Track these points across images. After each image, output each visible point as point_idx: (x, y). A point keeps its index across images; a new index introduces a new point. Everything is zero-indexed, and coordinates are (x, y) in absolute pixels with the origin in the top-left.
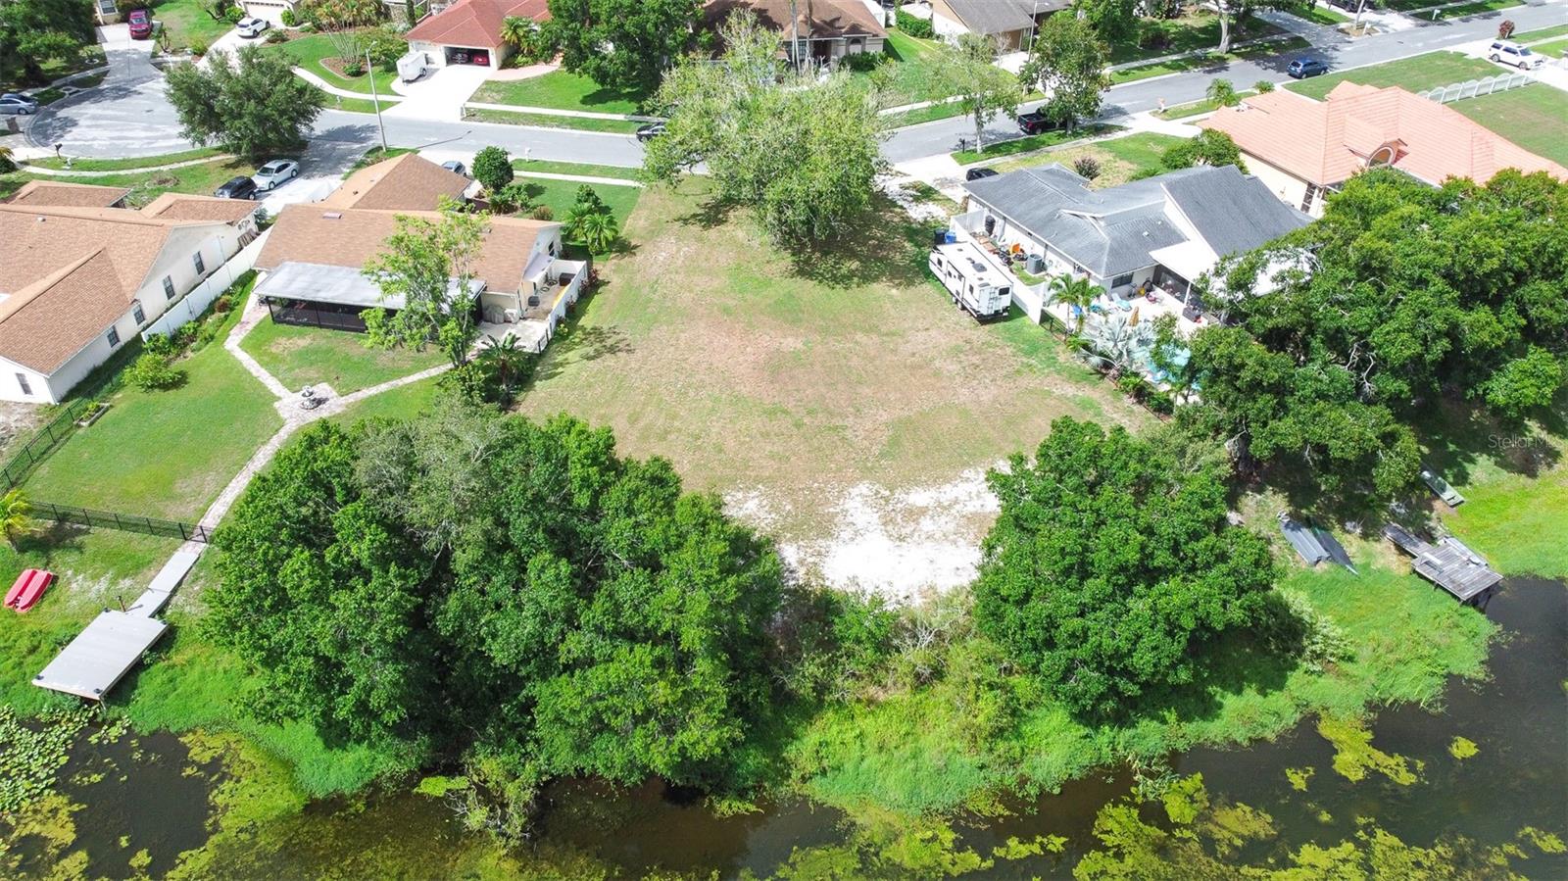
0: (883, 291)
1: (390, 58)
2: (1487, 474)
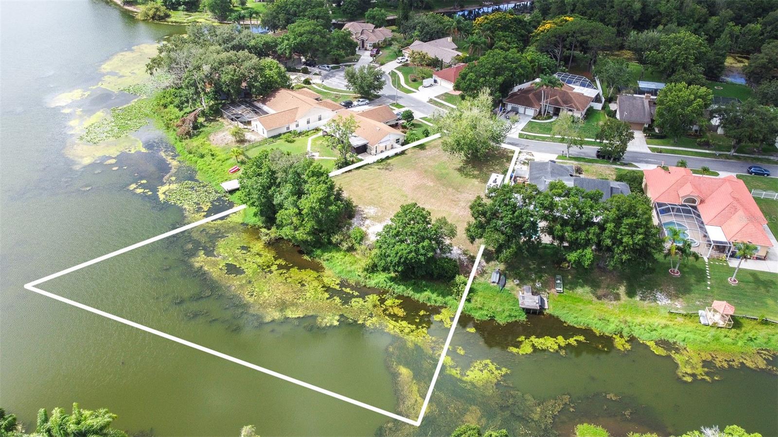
0: (476, 181)
1: (423, 78)
2: (583, 291)
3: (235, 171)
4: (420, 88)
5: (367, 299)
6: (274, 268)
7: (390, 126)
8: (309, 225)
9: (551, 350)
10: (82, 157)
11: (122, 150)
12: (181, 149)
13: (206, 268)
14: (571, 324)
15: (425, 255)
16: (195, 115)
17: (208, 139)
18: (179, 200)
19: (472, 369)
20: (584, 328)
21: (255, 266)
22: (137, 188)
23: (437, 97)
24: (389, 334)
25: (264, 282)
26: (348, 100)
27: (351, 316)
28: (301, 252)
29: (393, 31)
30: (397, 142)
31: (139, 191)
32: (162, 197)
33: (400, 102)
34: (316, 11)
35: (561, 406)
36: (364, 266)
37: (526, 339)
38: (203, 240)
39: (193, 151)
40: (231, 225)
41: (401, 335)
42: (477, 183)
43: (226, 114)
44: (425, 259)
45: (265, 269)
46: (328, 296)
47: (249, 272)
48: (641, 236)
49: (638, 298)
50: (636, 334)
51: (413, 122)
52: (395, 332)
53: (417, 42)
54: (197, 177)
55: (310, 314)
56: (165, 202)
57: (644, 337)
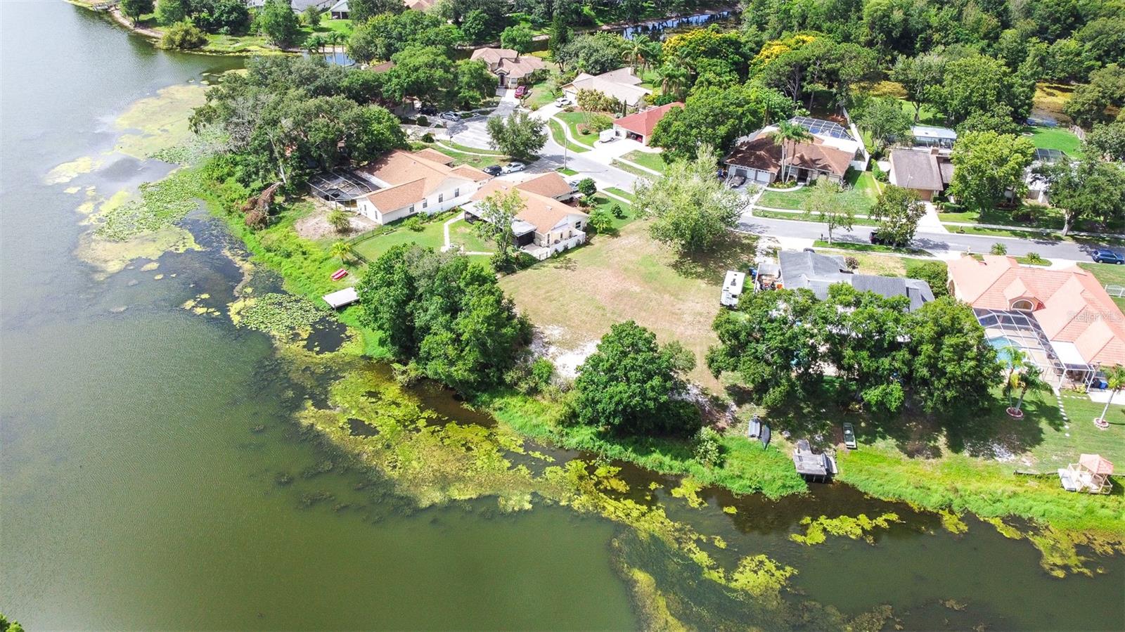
0: (702, 284)
1: (600, 129)
2: (886, 445)
3: (341, 277)
4: (596, 143)
5: (568, 467)
6: (421, 423)
7: (562, 202)
8: (471, 357)
9: (853, 537)
10: (106, 261)
11: (163, 248)
12: (254, 244)
13: (319, 428)
14: (876, 496)
15: (655, 400)
16: (272, 192)
17: (294, 229)
18: (262, 322)
19: (741, 570)
20: (894, 501)
21: (393, 421)
22: (196, 306)
23: (624, 157)
24: (608, 520)
25: (410, 446)
26: (494, 164)
27: (548, 495)
28: (458, 398)
29: (544, 59)
30: (577, 227)
31: (200, 310)
32: (236, 319)
33: (570, 165)
34: (431, 32)
35: (882, 622)
36: (558, 416)
37: (812, 520)
38: (308, 384)
39: (274, 247)
40: (347, 359)
41: (627, 522)
42: (704, 285)
43: (316, 189)
44: (655, 405)
45: (407, 426)
46: (509, 465)
47: (385, 431)
48: (972, 363)
49: (966, 454)
50: (972, 508)
51: (595, 195)
52: (618, 516)
53: (583, 76)
54: (285, 287)
55: (487, 493)
56: (241, 327)
57: (986, 513)
